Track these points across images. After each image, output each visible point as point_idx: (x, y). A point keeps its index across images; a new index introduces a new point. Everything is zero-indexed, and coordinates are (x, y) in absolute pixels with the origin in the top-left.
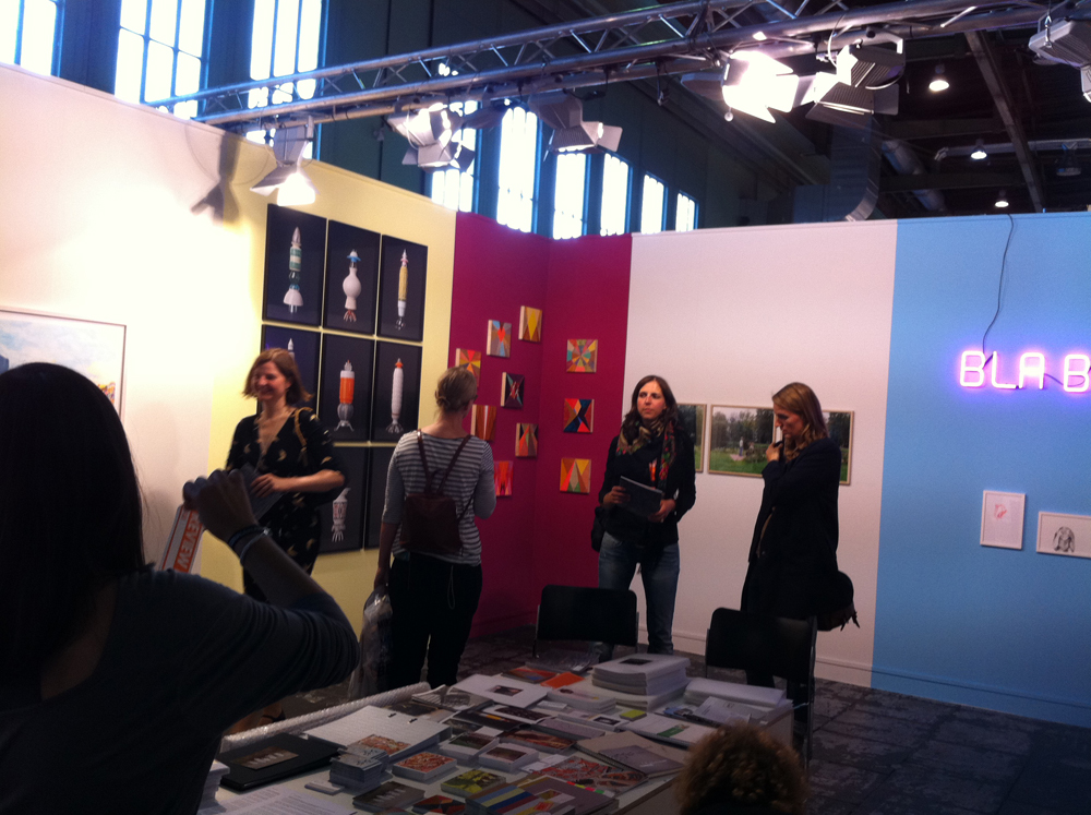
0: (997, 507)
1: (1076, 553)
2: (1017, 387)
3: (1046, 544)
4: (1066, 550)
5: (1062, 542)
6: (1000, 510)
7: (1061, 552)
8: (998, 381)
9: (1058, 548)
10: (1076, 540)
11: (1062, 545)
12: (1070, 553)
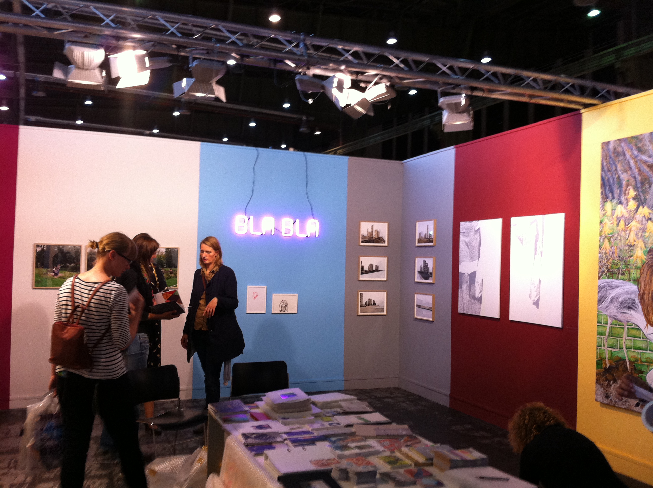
0: (254, 293)
1: (288, 312)
2: (262, 234)
3: (276, 309)
4: (285, 311)
5: (283, 307)
6: (255, 295)
7: (282, 312)
8: (254, 230)
9: (281, 310)
10: (289, 306)
11: (283, 309)
12: (286, 312)
